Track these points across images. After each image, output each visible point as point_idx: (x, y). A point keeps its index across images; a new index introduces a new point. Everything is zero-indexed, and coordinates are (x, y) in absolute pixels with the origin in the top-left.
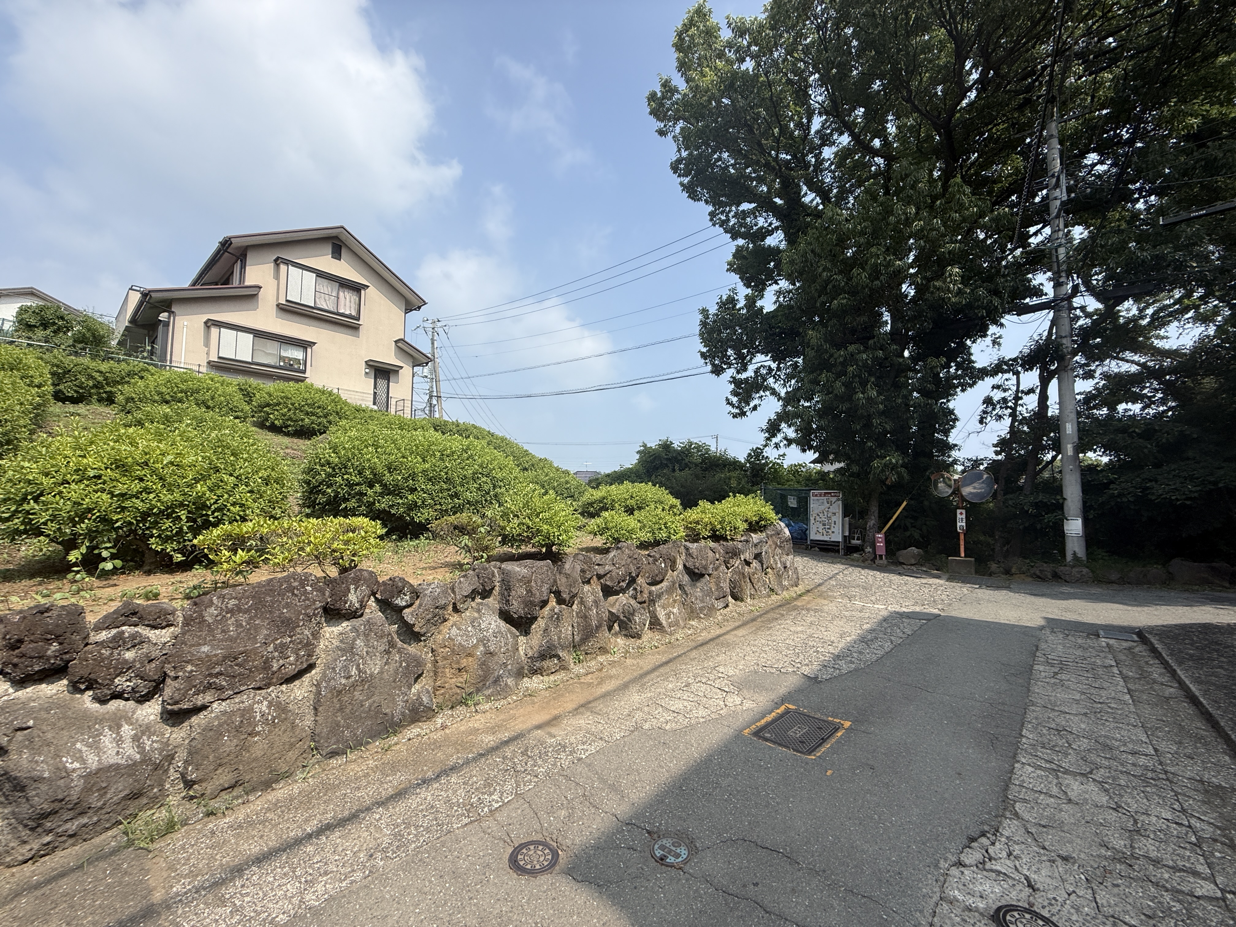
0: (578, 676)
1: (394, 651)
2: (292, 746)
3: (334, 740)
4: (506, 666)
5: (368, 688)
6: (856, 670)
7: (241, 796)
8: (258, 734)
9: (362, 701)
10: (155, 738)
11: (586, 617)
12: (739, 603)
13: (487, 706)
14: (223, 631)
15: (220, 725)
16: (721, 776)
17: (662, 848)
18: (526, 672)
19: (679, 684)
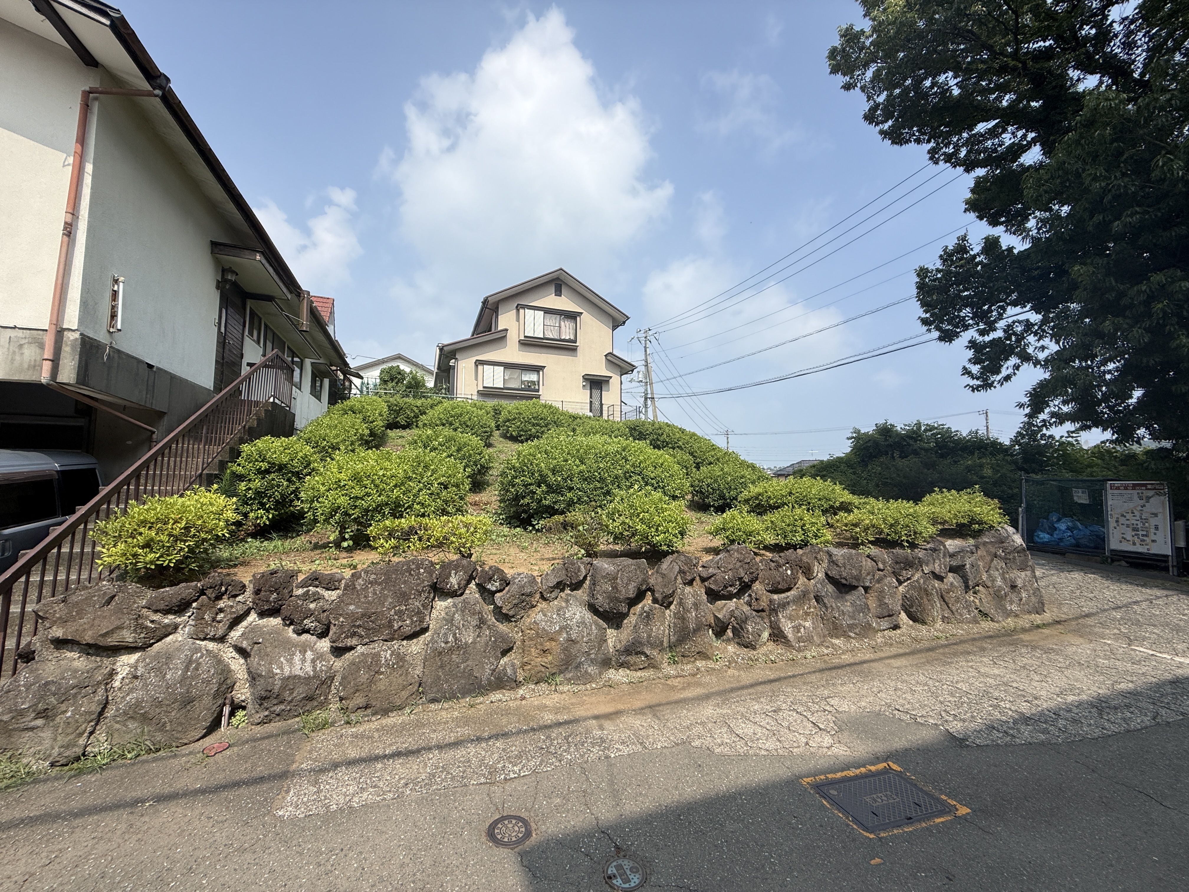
0: (668, 677)
1: (485, 627)
2: (404, 688)
3: (435, 690)
4: (589, 655)
5: (464, 653)
6: (1042, 744)
7: (368, 716)
8: (382, 673)
9: (458, 663)
10: (324, 663)
11: (684, 619)
12: (918, 626)
13: (566, 688)
14: (365, 597)
15: (359, 662)
16: (732, 818)
17: (619, 867)
18: (613, 663)
19: (768, 707)
